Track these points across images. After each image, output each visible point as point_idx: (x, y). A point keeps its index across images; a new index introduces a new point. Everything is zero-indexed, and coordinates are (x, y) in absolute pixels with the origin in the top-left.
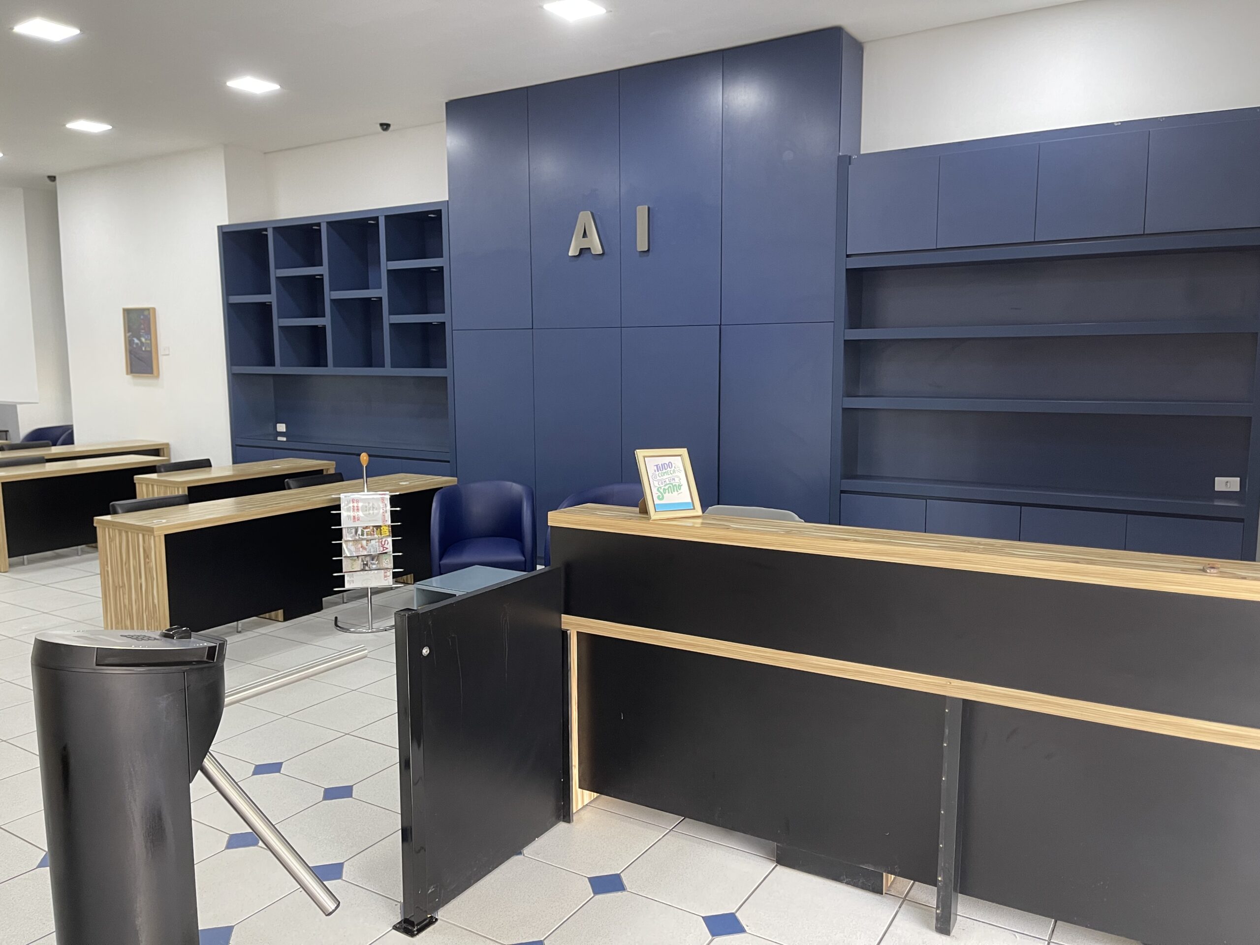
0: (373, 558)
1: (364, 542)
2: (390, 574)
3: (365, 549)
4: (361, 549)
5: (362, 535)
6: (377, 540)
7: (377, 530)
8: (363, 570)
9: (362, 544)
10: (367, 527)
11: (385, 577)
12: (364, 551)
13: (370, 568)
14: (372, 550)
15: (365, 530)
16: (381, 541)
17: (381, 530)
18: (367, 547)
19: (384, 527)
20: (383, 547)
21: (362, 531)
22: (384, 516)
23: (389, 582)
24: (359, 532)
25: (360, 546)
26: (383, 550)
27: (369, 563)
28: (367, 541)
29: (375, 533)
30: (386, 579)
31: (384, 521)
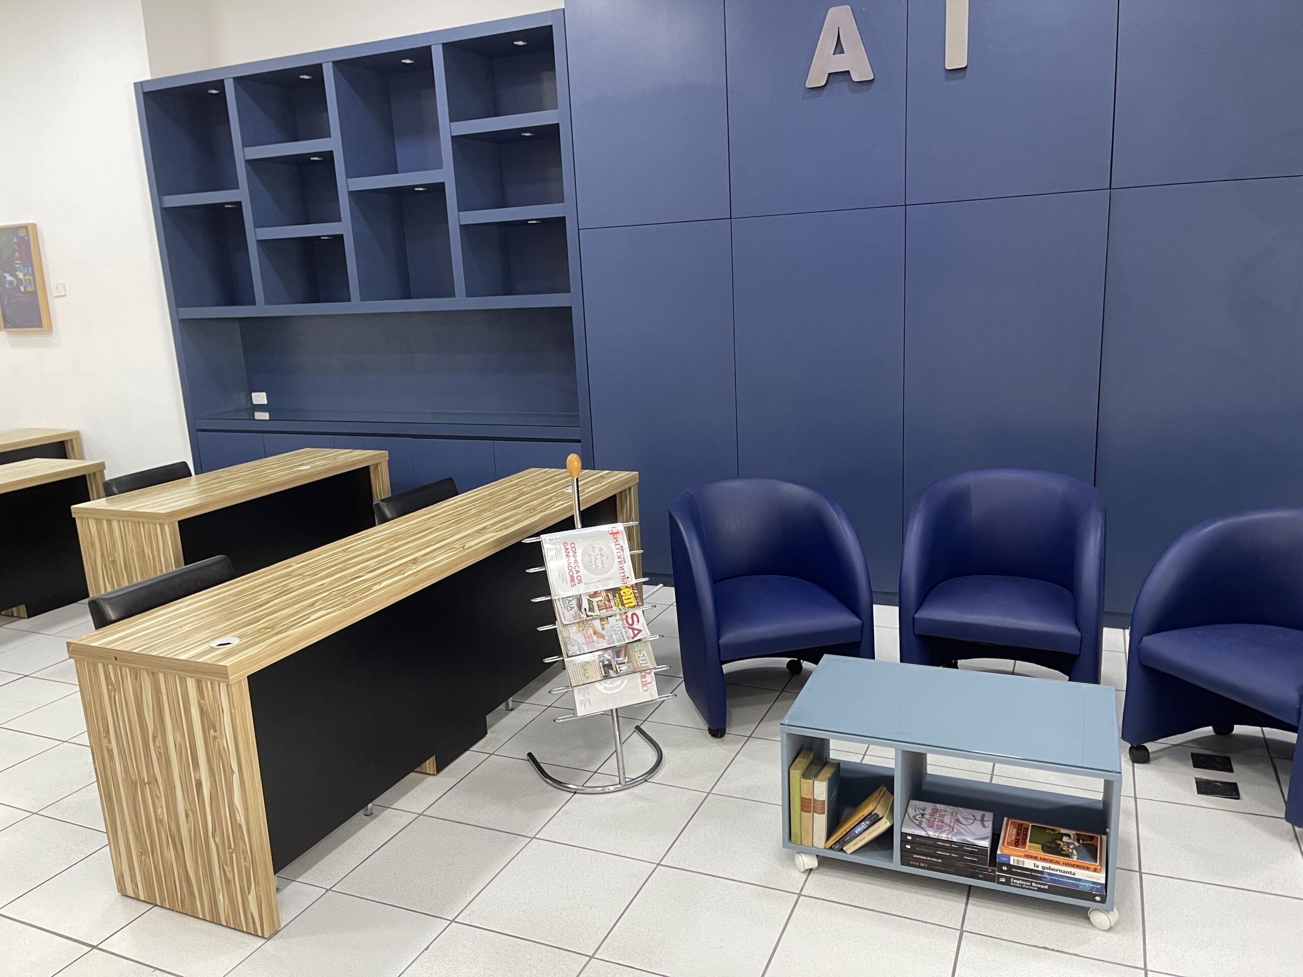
0: (617, 651)
1: (597, 623)
2: (651, 678)
3: (602, 636)
4: (595, 638)
5: (591, 609)
6: (618, 617)
7: (614, 596)
8: (607, 677)
9: (593, 627)
10: (595, 594)
11: (644, 685)
12: (601, 640)
13: (617, 672)
14: (614, 637)
15: (595, 600)
16: (624, 617)
17: (621, 597)
18: (604, 632)
19: (626, 590)
20: (633, 629)
21: (590, 602)
22: (622, 568)
23: (651, 694)
24: (585, 605)
25: (591, 631)
26: (635, 636)
27: (614, 663)
28: (602, 619)
29: (612, 603)
30: (645, 688)
31: (624, 578)
